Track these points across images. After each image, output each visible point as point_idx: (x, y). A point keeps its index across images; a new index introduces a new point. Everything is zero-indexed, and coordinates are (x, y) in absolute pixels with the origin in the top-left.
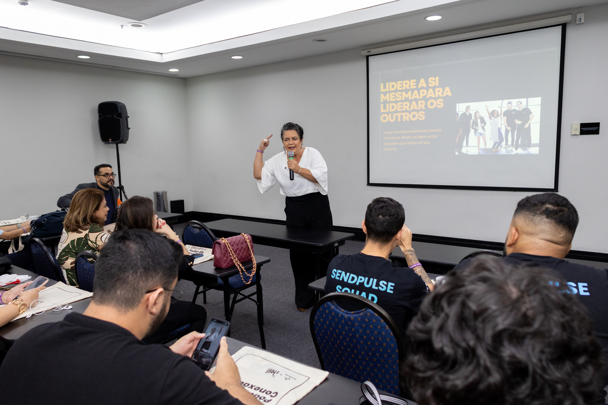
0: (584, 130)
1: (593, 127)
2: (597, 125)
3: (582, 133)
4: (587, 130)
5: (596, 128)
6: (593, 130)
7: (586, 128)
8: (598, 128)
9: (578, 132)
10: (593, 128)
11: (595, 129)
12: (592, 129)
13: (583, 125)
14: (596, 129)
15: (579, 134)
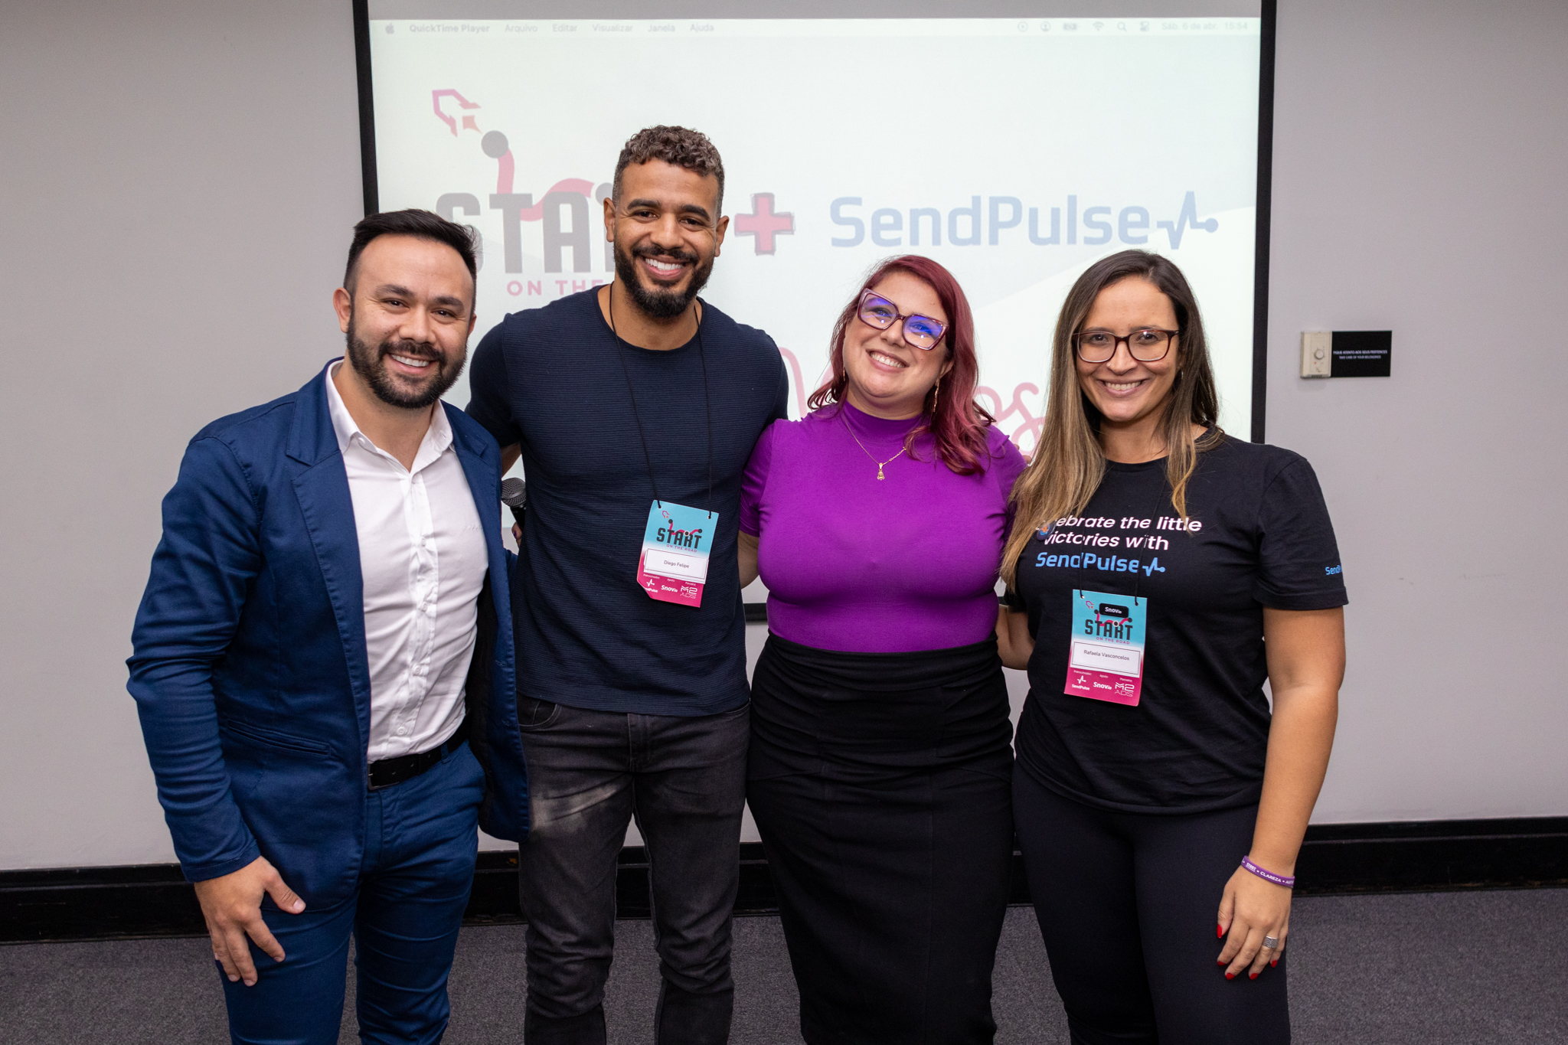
0: (1341, 358)
1: (1370, 350)
2: (1382, 340)
3: (1341, 369)
4: (1353, 360)
5: (1381, 352)
6: (1372, 360)
7: (1349, 352)
8: (1385, 352)
9: (1326, 368)
10: (1373, 352)
11: (1377, 354)
12: (1366, 357)
13: (1340, 340)
14: (1380, 357)
15: (1330, 375)
